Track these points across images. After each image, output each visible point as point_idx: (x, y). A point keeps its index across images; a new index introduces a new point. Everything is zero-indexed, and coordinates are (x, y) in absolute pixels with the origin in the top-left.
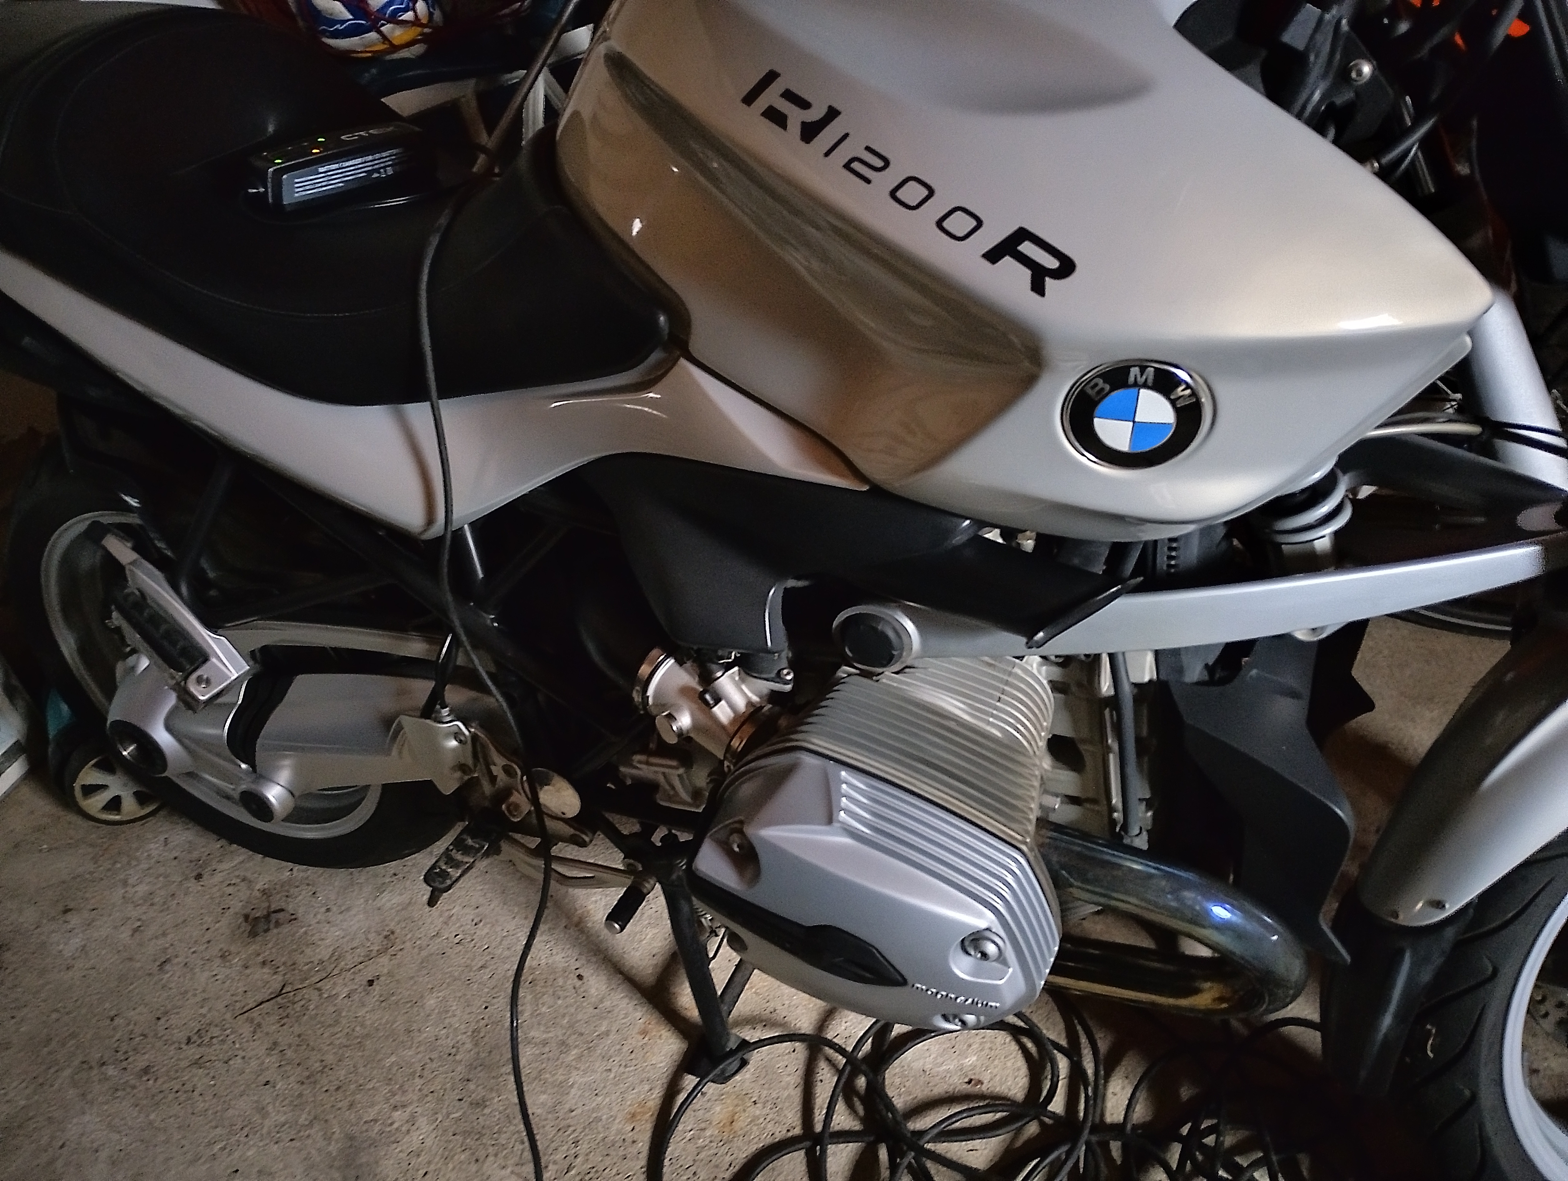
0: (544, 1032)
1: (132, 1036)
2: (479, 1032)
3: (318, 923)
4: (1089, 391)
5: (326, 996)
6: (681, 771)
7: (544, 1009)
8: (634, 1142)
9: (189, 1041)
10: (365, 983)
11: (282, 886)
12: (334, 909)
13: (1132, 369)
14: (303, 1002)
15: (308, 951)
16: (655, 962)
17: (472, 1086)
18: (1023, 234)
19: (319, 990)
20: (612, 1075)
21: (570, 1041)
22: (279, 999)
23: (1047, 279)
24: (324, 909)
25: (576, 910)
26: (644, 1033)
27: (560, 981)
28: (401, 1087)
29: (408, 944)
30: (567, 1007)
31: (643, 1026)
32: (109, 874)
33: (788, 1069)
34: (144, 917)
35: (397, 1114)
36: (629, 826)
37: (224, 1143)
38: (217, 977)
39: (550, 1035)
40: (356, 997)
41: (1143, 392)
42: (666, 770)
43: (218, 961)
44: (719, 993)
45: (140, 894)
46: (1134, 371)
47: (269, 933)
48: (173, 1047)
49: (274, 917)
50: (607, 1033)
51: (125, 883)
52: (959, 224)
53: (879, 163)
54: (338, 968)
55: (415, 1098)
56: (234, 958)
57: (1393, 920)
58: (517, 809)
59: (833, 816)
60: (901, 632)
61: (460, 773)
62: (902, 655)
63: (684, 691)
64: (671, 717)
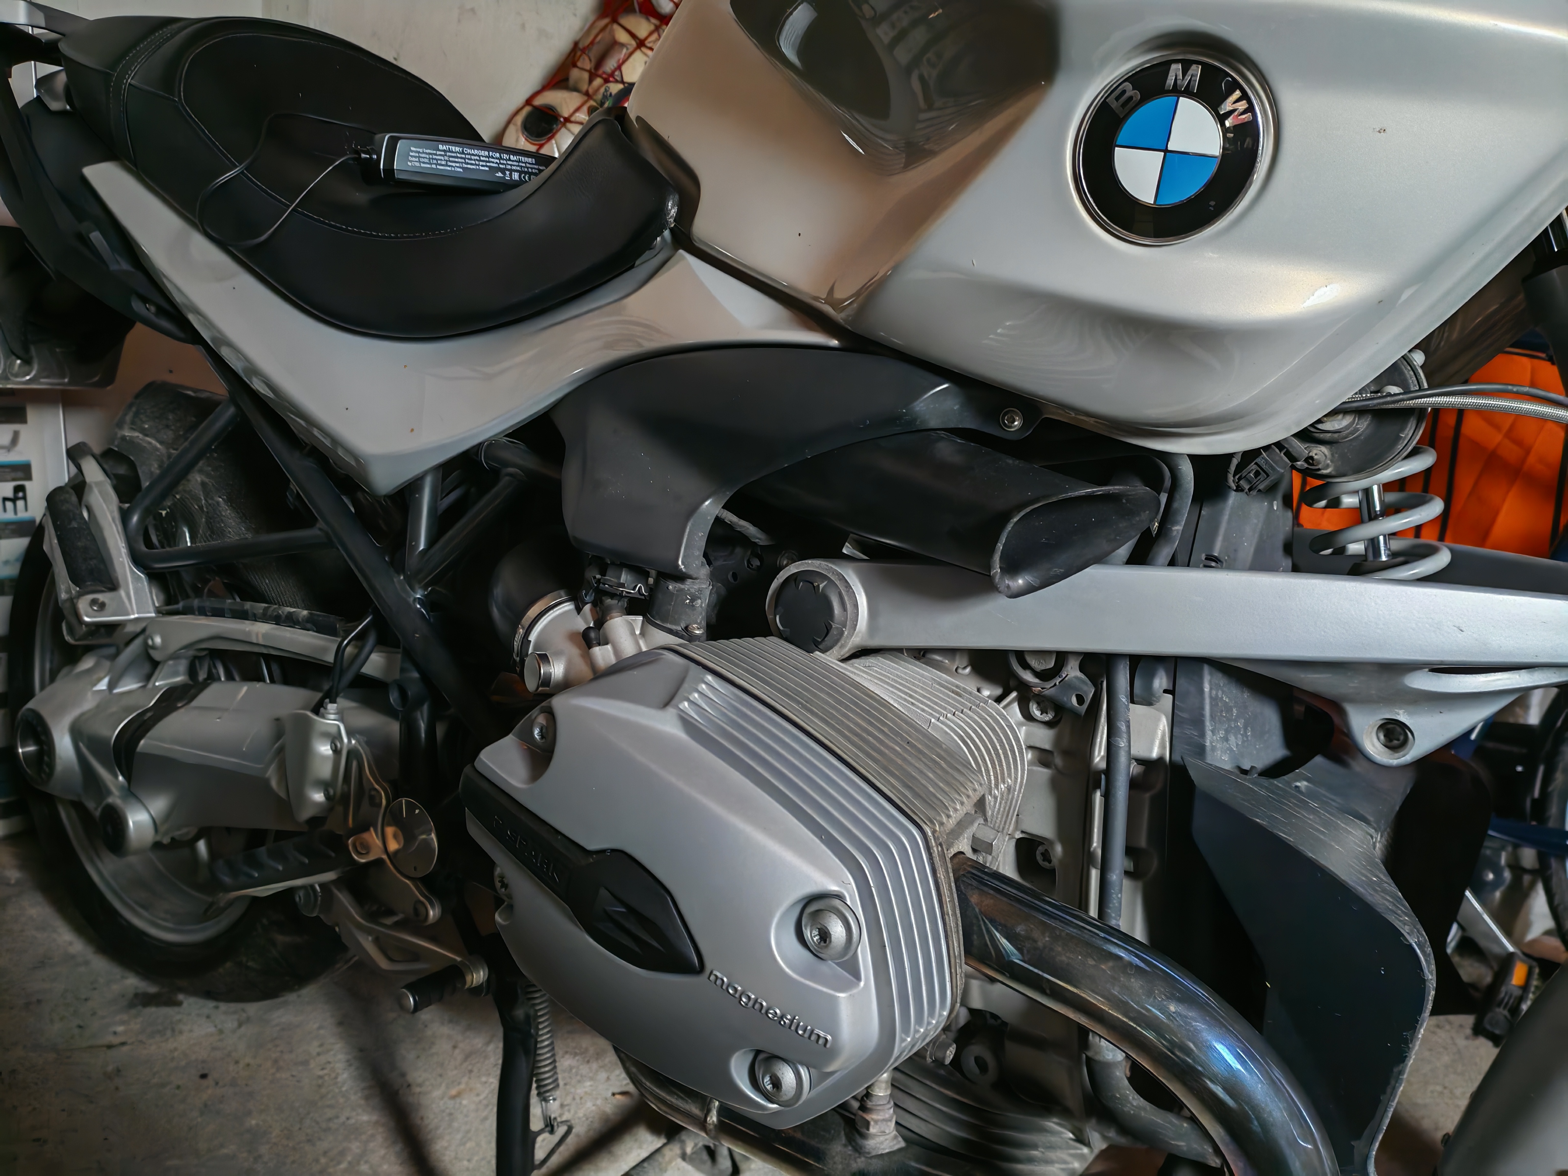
4: (1114, 105)
13: (1174, 67)
41: (1185, 103)
58: (366, 848)
59: (674, 702)
60: (846, 598)
61: (322, 794)
62: (842, 633)
63: (572, 636)
64: (544, 658)
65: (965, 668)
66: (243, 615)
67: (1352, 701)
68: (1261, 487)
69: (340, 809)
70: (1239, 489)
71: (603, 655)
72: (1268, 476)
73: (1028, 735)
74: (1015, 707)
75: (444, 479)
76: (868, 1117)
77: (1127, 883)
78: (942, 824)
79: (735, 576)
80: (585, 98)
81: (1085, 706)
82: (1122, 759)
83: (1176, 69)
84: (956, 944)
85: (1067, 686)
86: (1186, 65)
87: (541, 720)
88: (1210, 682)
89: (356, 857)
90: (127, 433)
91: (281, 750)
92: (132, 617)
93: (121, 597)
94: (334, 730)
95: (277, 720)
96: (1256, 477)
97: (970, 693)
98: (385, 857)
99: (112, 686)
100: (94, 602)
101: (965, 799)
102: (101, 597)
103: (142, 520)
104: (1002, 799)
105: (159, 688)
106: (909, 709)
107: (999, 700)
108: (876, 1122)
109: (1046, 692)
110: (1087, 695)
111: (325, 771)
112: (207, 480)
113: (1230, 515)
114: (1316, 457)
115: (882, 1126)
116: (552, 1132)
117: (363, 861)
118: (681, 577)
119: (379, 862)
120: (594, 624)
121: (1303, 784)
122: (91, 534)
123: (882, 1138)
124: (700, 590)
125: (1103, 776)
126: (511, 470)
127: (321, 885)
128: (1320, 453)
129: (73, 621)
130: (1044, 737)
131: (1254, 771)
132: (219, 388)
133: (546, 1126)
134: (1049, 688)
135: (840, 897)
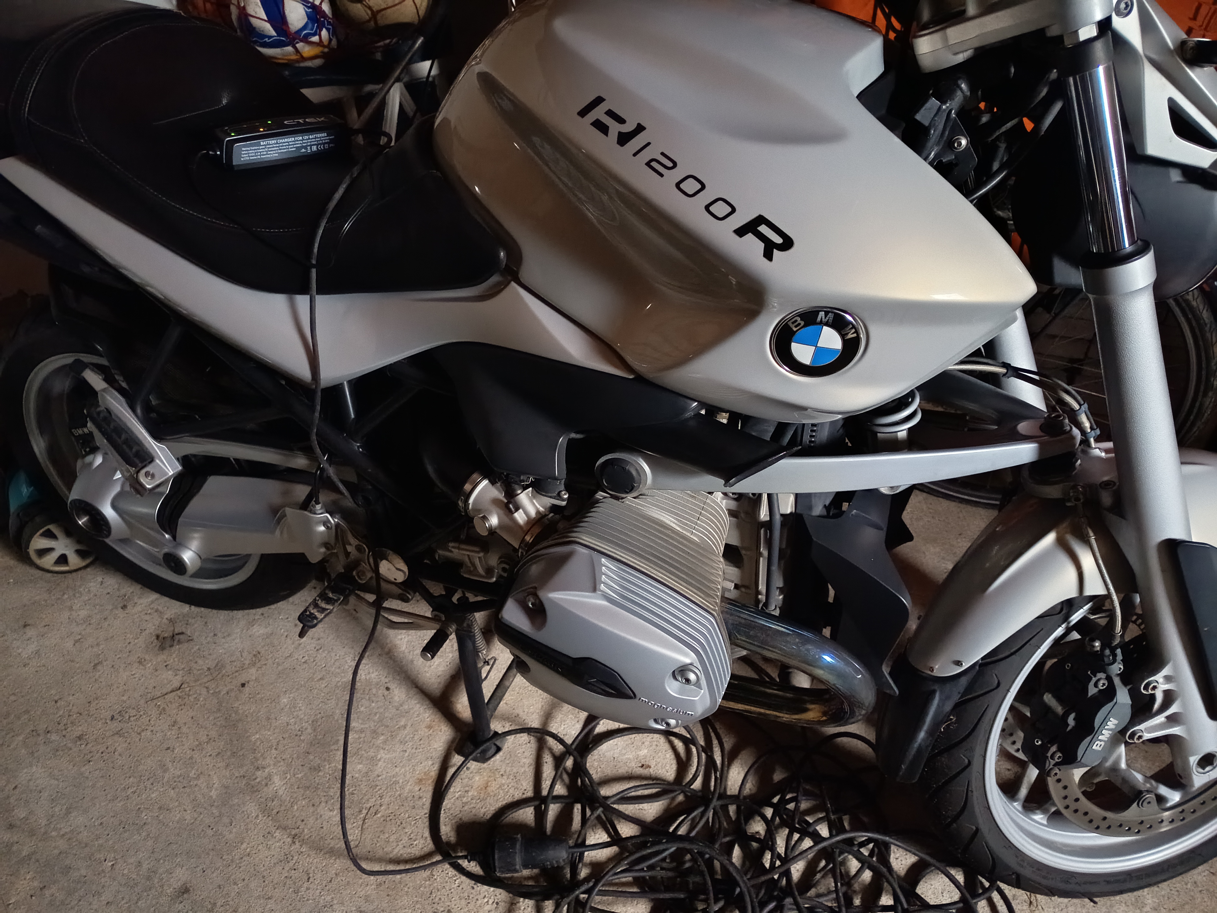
0: (362, 724)
1: (71, 714)
2: (317, 722)
3: (208, 643)
4: (791, 325)
5: (211, 692)
6: (481, 555)
7: (362, 709)
8: (420, 798)
9: (112, 718)
10: (239, 684)
11: (184, 616)
12: (219, 635)
13: (820, 313)
14: (195, 696)
15: (200, 662)
16: (439, 681)
17: (311, 757)
18: (761, 220)
19: (207, 688)
20: (407, 754)
21: (380, 730)
22: (178, 692)
23: (775, 250)
24: (212, 634)
25: (387, 644)
26: (429, 727)
27: (374, 691)
28: (262, 755)
29: (270, 661)
30: (378, 708)
31: (429, 723)
32: (59, 602)
33: (525, 754)
34: (83, 633)
35: (259, 773)
36: (437, 589)
37: (135, 788)
38: (136, 676)
39: (367, 726)
40: (233, 694)
41: (826, 329)
42: (470, 554)
43: (136, 665)
44: (486, 701)
45: (81, 617)
46: (822, 314)
47: (174, 648)
48: (100, 723)
49: (177, 637)
50: (405, 727)
51: (71, 608)
52: (720, 209)
53: (670, 164)
54: (221, 675)
55: (272, 763)
56: (148, 664)
57: (930, 673)
58: (364, 575)
59: (597, 586)
60: (640, 471)
62: (639, 486)
63: (496, 504)
64: (482, 515)
71: (520, 517)
83: (821, 316)
86: (827, 313)
92: (170, 474)
93: (158, 464)
94: (324, 519)
100: (147, 474)
102: (148, 469)
106: (681, 527)
111: (324, 538)
116: (488, 665)
117: (363, 582)
120: (507, 496)
133: (485, 663)
135: (691, 664)
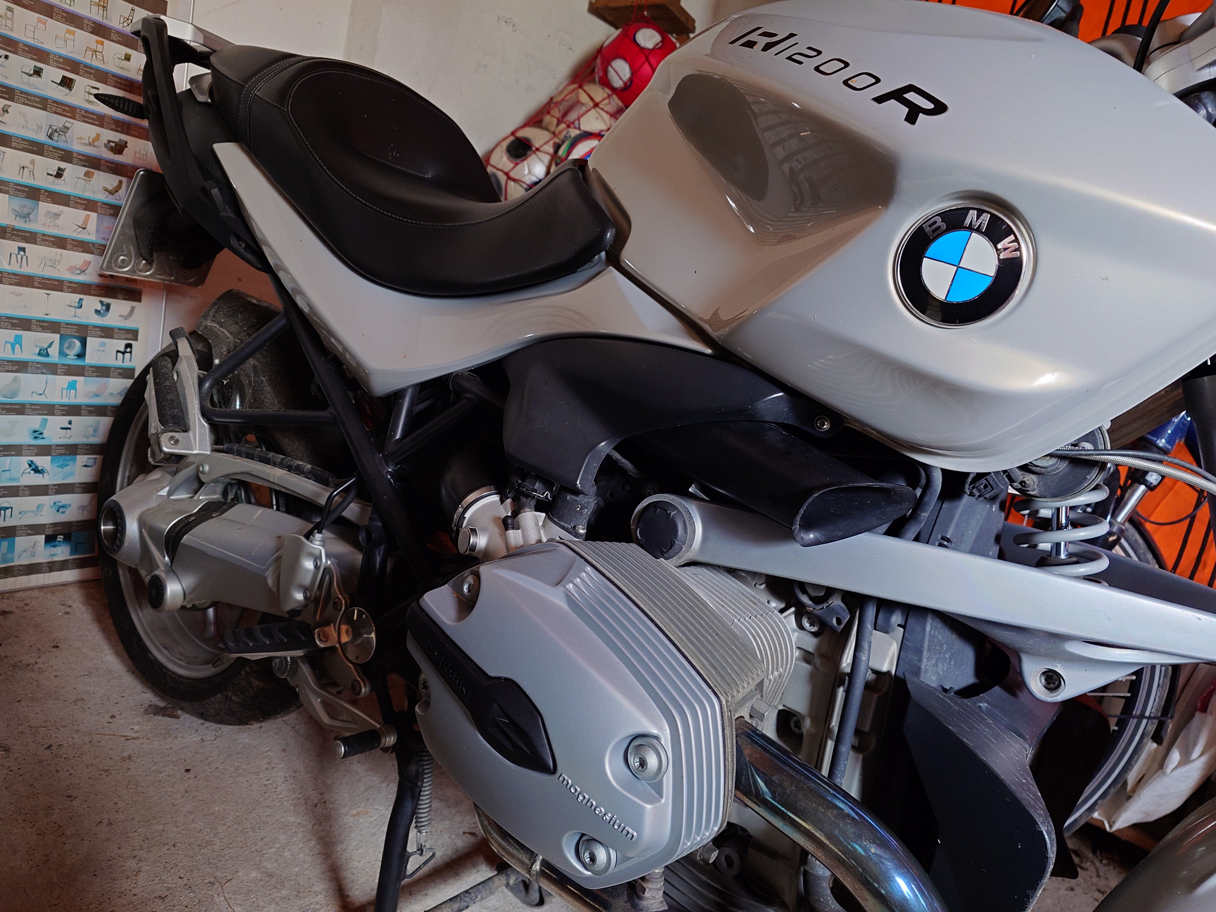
13: (971, 212)
18: (911, 89)
23: (921, 115)
41: (976, 238)
52: (862, 82)
53: (814, 54)
58: (326, 637)
59: (562, 583)
60: (688, 525)
61: (302, 595)
62: (682, 548)
63: (496, 519)
64: (474, 531)
65: (761, 584)
66: (266, 461)
67: (1028, 653)
68: (987, 496)
69: (312, 606)
70: (972, 495)
71: (514, 537)
72: (993, 489)
73: (798, 639)
74: (793, 617)
75: (420, 392)
76: (645, 885)
77: (851, 753)
78: (733, 697)
79: (612, 494)
80: (552, 136)
81: (842, 626)
82: (862, 668)
83: (973, 214)
84: (730, 782)
85: (832, 611)
86: (980, 212)
87: (470, 579)
88: (930, 625)
89: (318, 643)
90: (209, 323)
91: (279, 558)
92: (195, 452)
93: (189, 437)
94: (317, 553)
95: (279, 537)
96: (984, 488)
97: (763, 604)
98: (338, 645)
99: (170, 493)
100: (172, 438)
101: (750, 681)
102: (176, 435)
103: (211, 387)
104: (774, 682)
105: (202, 501)
106: (720, 610)
107: (782, 611)
108: (650, 890)
109: (816, 612)
110: (844, 619)
111: (307, 580)
112: (257, 364)
113: (962, 511)
114: (1027, 482)
115: (654, 894)
116: (421, 854)
117: (322, 646)
118: (577, 492)
119: (333, 649)
120: (512, 513)
121: (984, 705)
122: (177, 391)
123: (652, 901)
124: (588, 503)
125: (847, 678)
126: (468, 395)
127: (291, 658)
128: (1030, 479)
129: (156, 449)
130: (810, 643)
131: (952, 690)
132: (276, 303)
133: (418, 850)
134: (818, 609)
135: (656, 738)
